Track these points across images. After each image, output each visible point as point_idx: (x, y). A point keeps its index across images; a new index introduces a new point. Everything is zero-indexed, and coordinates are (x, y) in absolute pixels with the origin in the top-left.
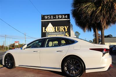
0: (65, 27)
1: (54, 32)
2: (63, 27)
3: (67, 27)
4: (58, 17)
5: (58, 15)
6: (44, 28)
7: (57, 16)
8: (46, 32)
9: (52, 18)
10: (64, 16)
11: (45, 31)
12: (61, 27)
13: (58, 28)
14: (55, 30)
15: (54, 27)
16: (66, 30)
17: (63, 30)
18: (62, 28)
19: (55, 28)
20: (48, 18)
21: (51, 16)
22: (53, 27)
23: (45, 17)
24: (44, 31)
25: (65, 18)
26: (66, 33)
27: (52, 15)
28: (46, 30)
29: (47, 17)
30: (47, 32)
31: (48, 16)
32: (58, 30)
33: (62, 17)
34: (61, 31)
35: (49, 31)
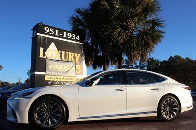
0: (76, 55)
2: (73, 54)
3: (78, 55)
4: (66, 35)
5: (67, 32)
6: (42, 49)
7: (65, 33)
8: (45, 57)
9: (57, 34)
10: (75, 35)
11: (44, 55)
12: (70, 54)
13: (65, 54)
14: (61, 57)
15: (60, 52)
16: (77, 61)
17: (73, 59)
18: (72, 55)
19: (61, 54)
20: (50, 32)
21: (55, 29)
22: (59, 50)
23: (45, 29)
24: (41, 55)
25: (76, 40)
26: (77, 65)
27: (57, 29)
28: (46, 53)
29: (49, 29)
30: (46, 58)
32: (65, 58)
33: (72, 37)
34: (70, 60)
35: (51, 56)
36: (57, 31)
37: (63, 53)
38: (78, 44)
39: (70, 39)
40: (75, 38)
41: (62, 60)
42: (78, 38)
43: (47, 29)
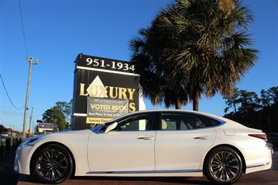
0: (130, 90)
1: (104, 98)
2: (125, 90)
3: (132, 91)
4: (116, 66)
5: (117, 62)
6: (82, 86)
7: (114, 63)
8: (87, 95)
9: (103, 65)
10: (127, 65)
11: (85, 92)
12: (120, 89)
13: (114, 90)
14: (108, 94)
15: (107, 87)
16: (131, 98)
17: (125, 96)
18: (123, 91)
19: (108, 90)
20: (93, 63)
21: (100, 59)
22: (105, 85)
23: (87, 60)
24: (82, 93)
25: (130, 71)
26: (131, 104)
27: (103, 59)
28: (88, 90)
29: (92, 61)
30: (89, 95)
31: (93, 58)
32: (114, 95)
33: (124, 67)
34: (120, 97)
35: (94, 94)
36: (103, 61)
37: (111, 88)
38: (132, 76)
39: (121, 70)
40: (128, 68)
41: (109, 98)
42: (133, 68)
43: (90, 60)
